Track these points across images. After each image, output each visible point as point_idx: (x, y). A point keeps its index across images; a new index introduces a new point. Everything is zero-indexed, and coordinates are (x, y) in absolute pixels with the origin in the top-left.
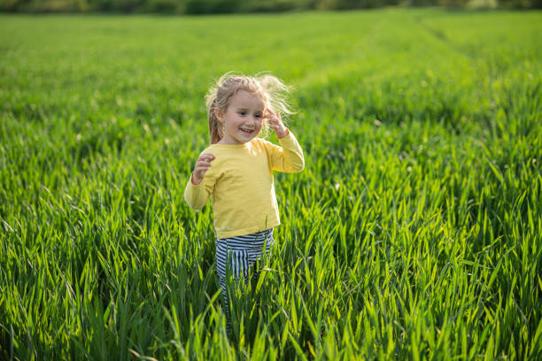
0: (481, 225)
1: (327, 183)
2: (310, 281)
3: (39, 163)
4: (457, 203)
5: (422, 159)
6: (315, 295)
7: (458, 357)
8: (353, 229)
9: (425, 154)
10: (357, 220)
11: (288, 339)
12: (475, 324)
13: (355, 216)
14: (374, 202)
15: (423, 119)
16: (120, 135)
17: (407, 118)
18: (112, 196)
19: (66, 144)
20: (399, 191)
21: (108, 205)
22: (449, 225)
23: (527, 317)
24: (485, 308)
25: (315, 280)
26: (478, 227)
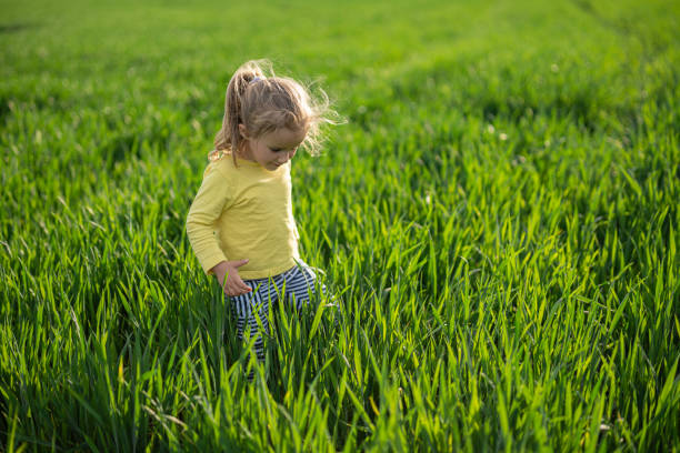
0: (610, 250)
1: (417, 194)
2: (381, 320)
3: (61, 167)
4: (582, 221)
5: (542, 165)
6: (388, 338)
7: (560, 419)
8: (444, 255)
9: (546, 158)
10: (450, 241)
11: (346, 393)
12: (588, 378)
13: (449, 236)
14: (474, 220)
15: (548, 113)
16: (165, 133)
17: (529, 112)
18: (145, 211)
19: (98, 144)
20: (507, 205)
21: (138, 221)
22: (569, 250)
23: (656, 369)
24: (602, 357)
25: (388, 319)
26: (605, 253)
